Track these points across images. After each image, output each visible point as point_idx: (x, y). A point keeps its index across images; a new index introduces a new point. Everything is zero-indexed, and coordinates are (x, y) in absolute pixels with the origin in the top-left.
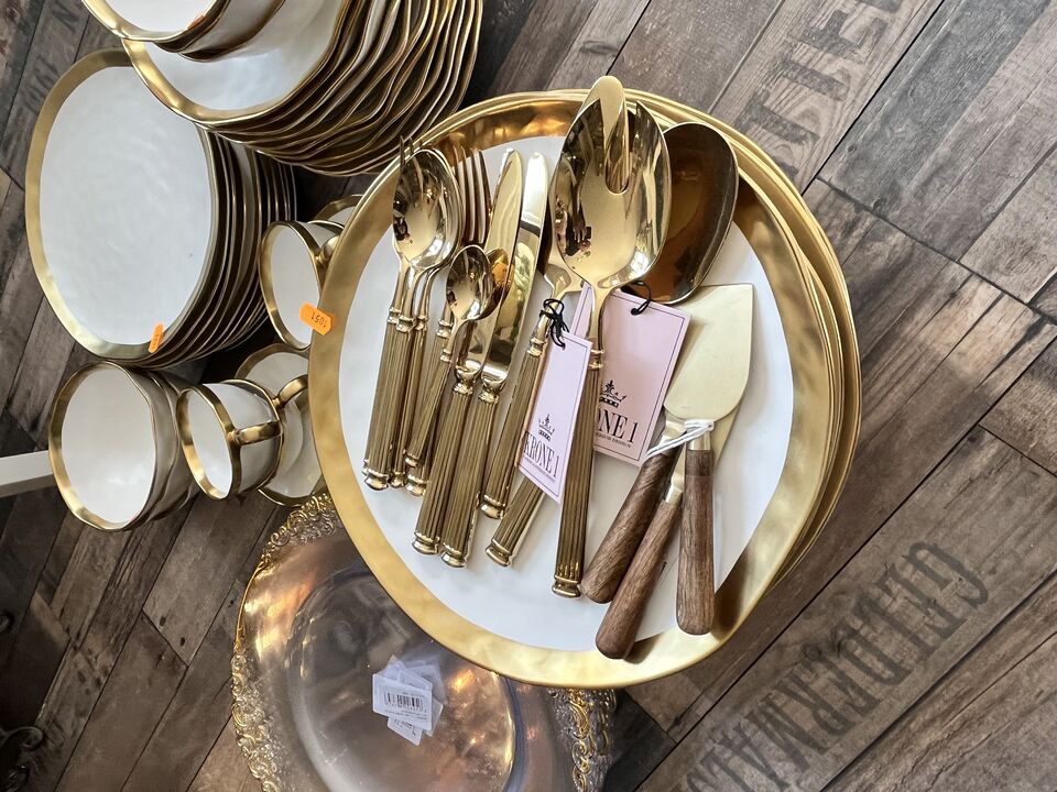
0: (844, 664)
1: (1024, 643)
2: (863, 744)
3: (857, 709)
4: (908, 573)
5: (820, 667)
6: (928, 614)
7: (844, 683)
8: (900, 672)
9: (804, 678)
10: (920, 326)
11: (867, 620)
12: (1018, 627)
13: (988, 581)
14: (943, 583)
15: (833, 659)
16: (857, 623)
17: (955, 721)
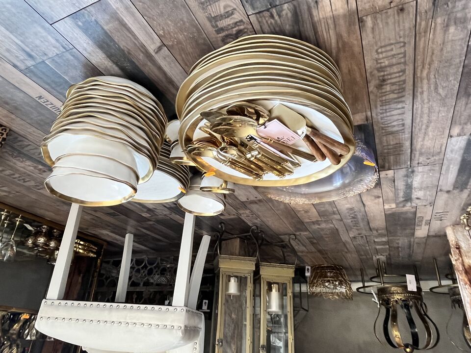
0: (389, 81)
1: (425, 41)
2: (412, 88)
3: (403, 84)
4: (381, 56)
5: (384, 87)
6: (396, 58)
7: (393, 84)
8: (404, 71)
9: (383, 91)
10: (318, 15)
11: (384, 71)
12: (420, 40)
13: (402, 40)
14: (392, 50)
15: (386, 83)
16: (382, 74)
17: (427, 66)
